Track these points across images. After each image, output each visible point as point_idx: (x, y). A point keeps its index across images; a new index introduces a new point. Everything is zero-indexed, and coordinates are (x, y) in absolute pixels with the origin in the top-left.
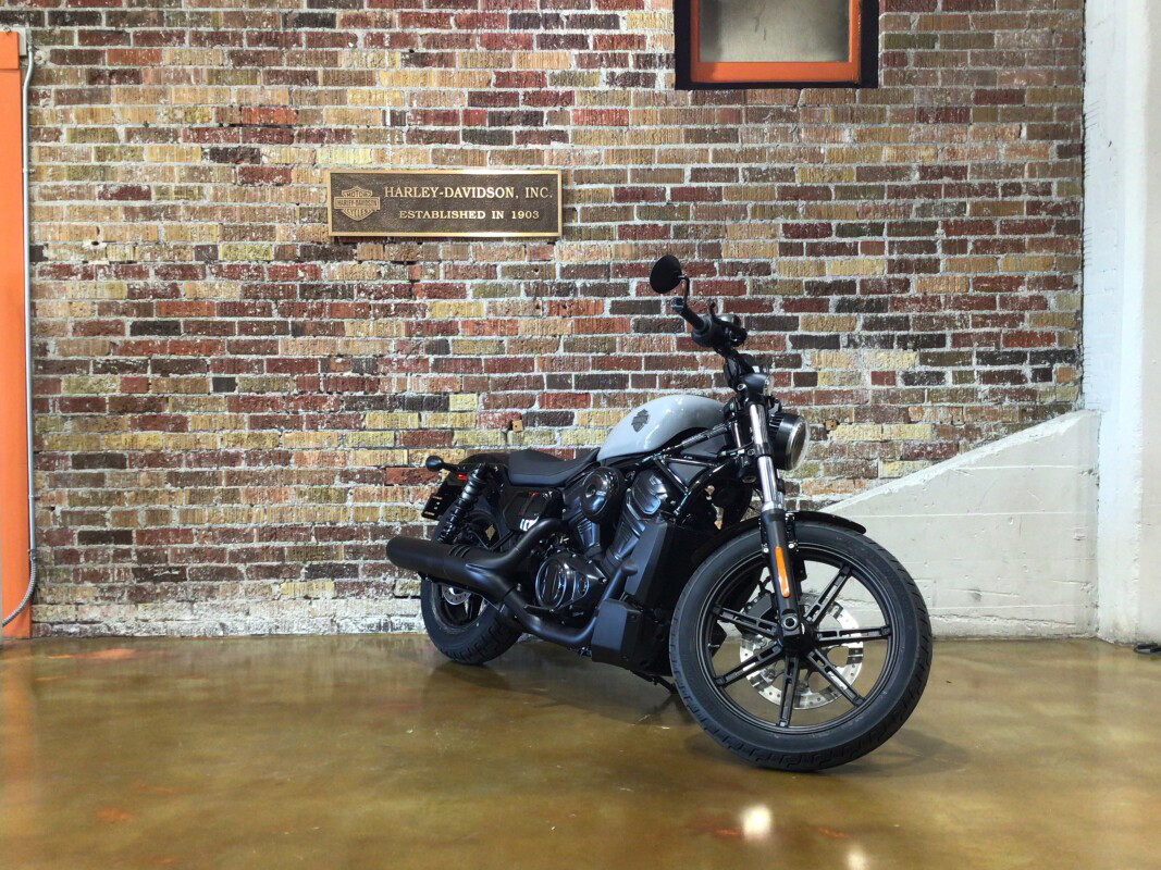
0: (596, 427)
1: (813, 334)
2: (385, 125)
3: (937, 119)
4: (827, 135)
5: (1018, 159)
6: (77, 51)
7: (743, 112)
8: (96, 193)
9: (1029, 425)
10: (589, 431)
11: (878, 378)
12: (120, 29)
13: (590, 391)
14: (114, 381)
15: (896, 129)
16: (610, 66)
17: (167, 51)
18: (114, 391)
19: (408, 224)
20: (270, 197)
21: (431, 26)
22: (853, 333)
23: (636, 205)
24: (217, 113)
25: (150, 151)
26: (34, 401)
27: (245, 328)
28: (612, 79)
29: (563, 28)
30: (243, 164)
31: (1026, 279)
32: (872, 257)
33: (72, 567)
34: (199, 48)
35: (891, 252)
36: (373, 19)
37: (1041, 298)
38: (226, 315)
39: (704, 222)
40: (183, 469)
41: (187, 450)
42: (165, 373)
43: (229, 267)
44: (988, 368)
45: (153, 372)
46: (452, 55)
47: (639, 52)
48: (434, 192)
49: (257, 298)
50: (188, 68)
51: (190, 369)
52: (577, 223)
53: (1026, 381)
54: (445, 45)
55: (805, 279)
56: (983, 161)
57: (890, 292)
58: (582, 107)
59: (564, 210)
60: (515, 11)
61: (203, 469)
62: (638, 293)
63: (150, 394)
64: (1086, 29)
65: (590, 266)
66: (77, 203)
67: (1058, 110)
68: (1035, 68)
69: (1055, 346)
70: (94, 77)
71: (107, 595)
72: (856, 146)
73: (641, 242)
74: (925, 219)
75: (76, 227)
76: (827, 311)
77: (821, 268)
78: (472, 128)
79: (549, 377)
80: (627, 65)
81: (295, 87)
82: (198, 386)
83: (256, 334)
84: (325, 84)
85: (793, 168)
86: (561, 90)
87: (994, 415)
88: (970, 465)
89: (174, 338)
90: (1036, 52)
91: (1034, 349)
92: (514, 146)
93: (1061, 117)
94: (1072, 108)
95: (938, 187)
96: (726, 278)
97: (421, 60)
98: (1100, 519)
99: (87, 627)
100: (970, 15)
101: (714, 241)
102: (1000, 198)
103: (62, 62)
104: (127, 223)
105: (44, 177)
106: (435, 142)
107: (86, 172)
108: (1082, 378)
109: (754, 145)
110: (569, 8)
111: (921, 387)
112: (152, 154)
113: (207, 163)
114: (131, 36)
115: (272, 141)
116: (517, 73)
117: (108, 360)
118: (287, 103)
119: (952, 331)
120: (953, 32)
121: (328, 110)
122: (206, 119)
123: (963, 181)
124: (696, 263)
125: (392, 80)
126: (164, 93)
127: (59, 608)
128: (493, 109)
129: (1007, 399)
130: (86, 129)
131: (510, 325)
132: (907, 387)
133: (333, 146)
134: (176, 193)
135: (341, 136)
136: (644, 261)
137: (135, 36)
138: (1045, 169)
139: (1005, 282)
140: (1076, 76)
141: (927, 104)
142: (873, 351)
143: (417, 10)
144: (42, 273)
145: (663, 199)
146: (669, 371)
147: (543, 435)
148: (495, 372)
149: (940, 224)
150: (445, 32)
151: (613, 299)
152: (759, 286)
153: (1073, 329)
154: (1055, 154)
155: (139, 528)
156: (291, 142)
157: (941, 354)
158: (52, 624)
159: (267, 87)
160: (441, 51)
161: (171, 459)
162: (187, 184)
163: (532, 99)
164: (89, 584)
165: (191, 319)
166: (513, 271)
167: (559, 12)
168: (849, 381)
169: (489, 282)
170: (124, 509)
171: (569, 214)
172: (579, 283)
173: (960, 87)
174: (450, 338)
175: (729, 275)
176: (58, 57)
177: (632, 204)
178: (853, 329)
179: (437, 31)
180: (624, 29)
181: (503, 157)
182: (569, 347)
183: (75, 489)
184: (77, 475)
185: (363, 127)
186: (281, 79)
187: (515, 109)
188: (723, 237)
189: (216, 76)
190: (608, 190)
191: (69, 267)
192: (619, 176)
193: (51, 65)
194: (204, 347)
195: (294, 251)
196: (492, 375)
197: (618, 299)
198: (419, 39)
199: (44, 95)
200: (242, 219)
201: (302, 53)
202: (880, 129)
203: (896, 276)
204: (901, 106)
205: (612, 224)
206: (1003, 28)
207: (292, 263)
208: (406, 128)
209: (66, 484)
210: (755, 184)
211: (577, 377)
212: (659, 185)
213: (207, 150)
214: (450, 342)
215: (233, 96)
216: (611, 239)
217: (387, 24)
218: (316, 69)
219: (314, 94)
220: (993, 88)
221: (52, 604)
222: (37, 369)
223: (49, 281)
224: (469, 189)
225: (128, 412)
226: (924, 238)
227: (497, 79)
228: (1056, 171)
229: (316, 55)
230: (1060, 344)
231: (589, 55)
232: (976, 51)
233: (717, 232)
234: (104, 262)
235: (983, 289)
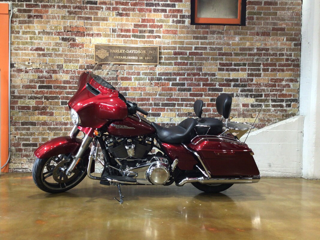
0: (167, 117)
1: (227, 93)
2: (110, 32)
3: (261, 35)
4: (232, 38)
5: (283, 47)
6: (25, 9)
7: (209, 31)
8: (29, 49)
9: (285, 119)
10: (165, 118)
11: (244, 105)
12: (37, 4)
13: (165, 107)
14: (33, 101)
15: (250, 37)
16: (173, 18)
17: (50, 10)
18: (33, 104)
19: (116, 60)
20: (78, 51)
21: (124, 5)
22: (238, 93)
23: (179, 56)
24: (64, 28)
25: (45, 37)
26: (11, 107)
27: (70, 88)
28: (173, 21)
29: (160, 7)
30: (71, 42)
31: (285, 79)
32: (243, 72)
33: (20, 153)
34: (59, 9)
35: (248, 71)
36: (108, 3)
37: (289, 84)
38: (65, 84)
39: (198, 62)
40: (52, 127)
41: (53, 121)
42: (48, 100)
43: (66, 70)
44: (274, 103)
45: (44, 99)
46: (129, 13)
47: (181, 14)
48: (124, 51)
49: (74, 79)
50: (56, 15)
51: (55, 99)
52: (162, 61)
53: (284, 107)
54: (128, 11)
55: (225, 78)
56: (274, 47)
57: (248, 82)
58: (165, 29)
59: (159, 57)
60: (147, 2)
61: (58, 127)
62: (179, 81)
63: (43, 105)
64: (302, 12)
65: (166, 73)
66: (24, 52)
67: (294, 33)
68: (288, 22)
69: (292, 98)
70: (29, 17)
71: (30, 161)
72: (239, 42)
73: (180, 67)
74: (258, 62)
75: (24, 58)
76: (231, 87)
77: (229, 75)
78: (135, 34)
79: (154, 103)
80: (177, 18)
81: (86, 21)
82: (57, 104)
83: (73, 90)
84: (94, 20)
85: (222, 47)
86: (159, 24)
87: (275, 116)
88: (269, 130)
89: (50, 90)
90: (289, 18)
91: (286, 99)
92: (146, 39)
93: (295, 35)
94: (298, 33)
95: (261, 54)
96: (203, 77)
97: (121, 15)
98: (304, 145)
99: (24, 170)
100: (271, 7)
101: (200, 67)
102: (278, 57)
103: (21, 12)
104: (38, 58)
105: (15, 44)
106: (124, 37)
107: (27, 43)
108: (299, 107)
109: (212, 41)
110: (162, 1)
111: (256, 108)
112: (45, 39)
113: (61, 41)
114: (40, 6)
115: (79, 36)
116: (147, 19)
117: (32, 96)
118: (83, 25)
119: (264, 93)
120: (266, 11)
121: (94, 27)
122: (61, 29)
123: (268, 52)
124: (195, 73)
125: (113, 20)
126: (49, 22)
127: (16, 165)
128: (140, 29)
129: (279, 112)
130: (27, 31)
131: (144, 89)
132: (252, 108)
133: (96, 38)
134: (52, 50)
135: (98, 35)
136: (181, 72)
137: (41, 6)
138: (291, 49)
139: (279, 80)
140: (299, 24)
141: (259, 31)
142: (243, 98)
143: (120, 1)
144: (14, 71)
145: (187, 55)
146: (187, 102)
147: (152, 119)
148: (139, 101)
149: (262, 64)
150: (128, 7)
151: (172, 82)
152: (212, 79)
153: (297, 93)
154: (293, 46)
155: (40, 143)
156: (84, 36)
157: (262, 99)
158: (14, 169)
159: (78, 21)
160: (126, 12)
161: (49, 123)
162: (55, 47)
163: (151, 26)
164: (25, 158)
165: (55, 85)
166: (145, 74)
167: (159, 2)
168: (236, 106)
169: (138, 77)
170: (35, 137)
171: (160, 58)
172: (163, 77)
173: (268, 26)
174: (127, 92)
175: (204, 76)
176: (19, 11)
177: (178, 56)
178: (238, 92)
179: (125, 7)
180: (177, 8)
181: (143, 42)
182: (160, 95)
183: (22, 131)
184: (22, 127)
185: (104, 33)
186: (82, 19)
187: (146, 29)
188: (203, 66)
189: (64, 17)
190: (171, 52)
191: (21, 69)
192: (175, 48)
193: (17, 13)
194: (59, 93)
195: (84, 67)
196: (138, 102)
197: (174, 82)
198: (120, 9)
199: (15, 21)
200: (70, 57)
201: (88, 12)
202: (246, 37)
203: (250, 78)
204: (252, 31)
205: (172, 61)
206: (280, 11)
207: (84, 70)
208: (116, 33)
209: (19, 130)
210: (212, 51)
211: (162, 103)
212: (186, 51)
213: (61, 38)
214: (127, 93)
215: (68, 23)
216: (172, 66)
217: (112, 4)
218: (92, 16)
219: (91, 23)
220: (277, 27)
221: (15, 163)
222: (12, 98)
223: (16, 73)
224: (133, 51)
225: (37, 110)
226: (257, 67)
227: (142, 20)
228: (293, 50)
229: (92, 12)
230: (293, 98)
231: (167, 15)
232: (273, 17)
233: (201, 64)
234: (31, 68)
235: (273, 82)
